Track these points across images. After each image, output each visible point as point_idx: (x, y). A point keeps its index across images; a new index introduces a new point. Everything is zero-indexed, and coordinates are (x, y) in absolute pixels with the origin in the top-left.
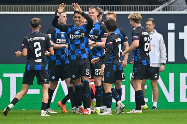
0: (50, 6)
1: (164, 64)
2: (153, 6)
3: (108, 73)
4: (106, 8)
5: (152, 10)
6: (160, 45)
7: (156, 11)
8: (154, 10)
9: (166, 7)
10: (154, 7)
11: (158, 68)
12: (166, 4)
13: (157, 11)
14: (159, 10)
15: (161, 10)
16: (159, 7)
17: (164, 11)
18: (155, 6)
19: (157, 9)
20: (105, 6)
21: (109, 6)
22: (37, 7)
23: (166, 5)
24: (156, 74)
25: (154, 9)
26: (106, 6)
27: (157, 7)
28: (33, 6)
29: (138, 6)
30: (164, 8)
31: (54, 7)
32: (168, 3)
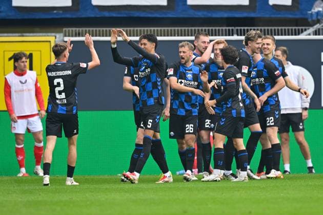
0: (156, 29)
1: (306, 109)
2: (300, 28)
3: (223, 120)
4: (235, 31)
5: (299, 34)
6: (298, 82)
7: (304, 35)
8: (302, 34)
9: (319, 29)
10: (302, 30)
11: (301, 114)
12: (317, 26)
13: (306, 35)
14: (309, 34)
15: (312, 34)
16: (308, 29)
17: (316, 35)
18: (304, 28)
19: (305, 33)
20: (233, 28)
21: (239, 28)
22: (137, 30)
23: (319, 27)
24: (301, 124)
25: (302, 32)
26: (235, 29)
27: (305, 30)
28: (132, 29)
29: (280, 28)
30: (316, 31)
31: (161, 30)
32: (320, 24)
